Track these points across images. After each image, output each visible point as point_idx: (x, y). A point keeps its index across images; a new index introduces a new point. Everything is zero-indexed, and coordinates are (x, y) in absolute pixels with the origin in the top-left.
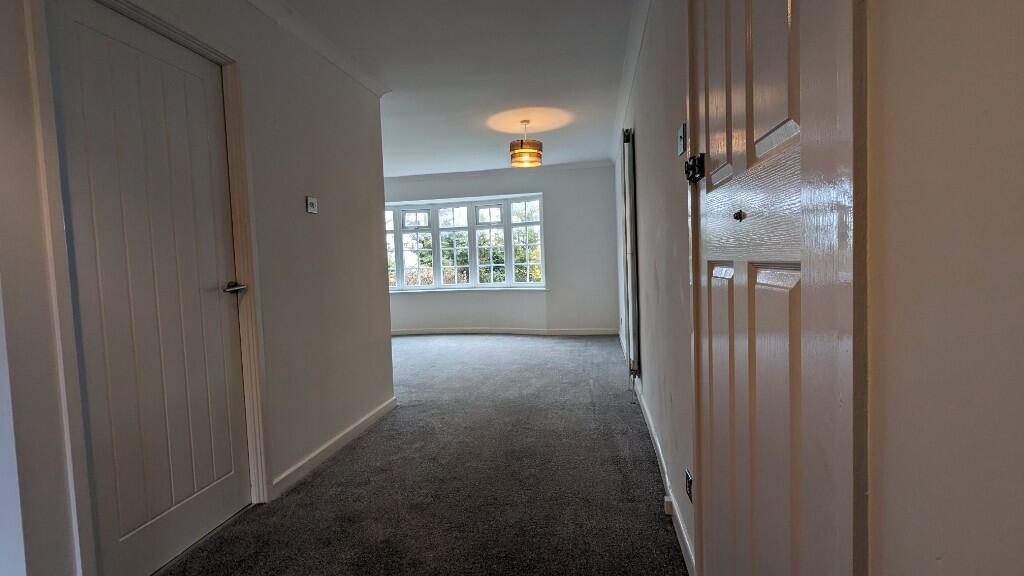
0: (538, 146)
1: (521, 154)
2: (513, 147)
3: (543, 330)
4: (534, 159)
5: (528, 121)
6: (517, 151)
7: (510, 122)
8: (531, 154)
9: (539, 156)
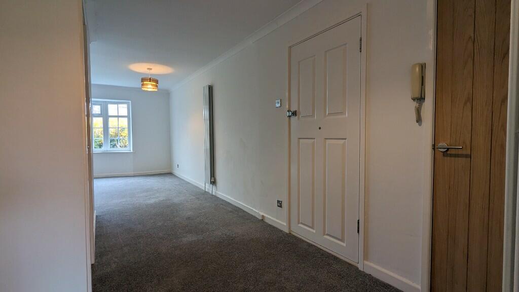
0: (157, 82)
1: (147, 84)
2: (143, 80)
3: (132, 173)
4: (154, 87)
5: (151, 69)
6: (145, 83)
7: (142, 68)
8: (152, 85)
9: (157, 86)
